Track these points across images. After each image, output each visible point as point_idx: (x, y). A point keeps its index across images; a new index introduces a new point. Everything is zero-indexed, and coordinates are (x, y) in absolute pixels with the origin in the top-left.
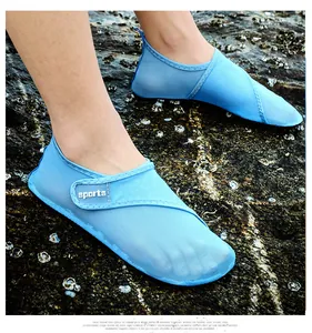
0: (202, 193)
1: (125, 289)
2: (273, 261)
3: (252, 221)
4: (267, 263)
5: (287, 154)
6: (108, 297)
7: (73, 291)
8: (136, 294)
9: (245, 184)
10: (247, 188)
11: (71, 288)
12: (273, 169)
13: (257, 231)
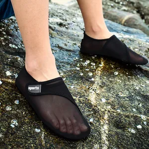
0: (88, 100)
1: (38, 131)
2: (109, 136)
3: (106, 117)
4: (106, 137)
5: (133, 94)
6: (28, 132)
7: (14, 125)
8: (42, 134)
9: (109, 101)
10: (109, 103)
11: (14, 123)
12: (124, 98)
13: (107, 122)
